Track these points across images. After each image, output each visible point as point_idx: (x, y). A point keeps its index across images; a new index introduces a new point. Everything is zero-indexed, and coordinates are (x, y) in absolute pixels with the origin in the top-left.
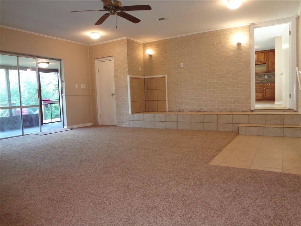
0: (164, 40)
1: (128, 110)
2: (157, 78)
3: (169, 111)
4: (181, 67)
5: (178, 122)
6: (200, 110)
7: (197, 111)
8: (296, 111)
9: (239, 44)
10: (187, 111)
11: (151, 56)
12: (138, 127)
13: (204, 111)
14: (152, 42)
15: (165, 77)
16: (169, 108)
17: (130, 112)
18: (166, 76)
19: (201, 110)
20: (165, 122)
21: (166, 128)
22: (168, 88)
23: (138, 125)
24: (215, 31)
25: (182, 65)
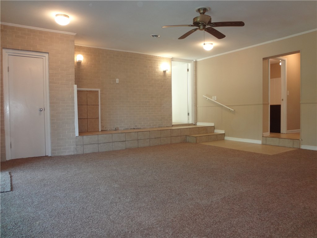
0: (98, 49)
1: (74, 132)
2: (87, 91)
3: (102, 131)
4: (117, 82)
5: (138, 140)
6: (134, 128)
7: (132, 129)
8: (194, 125)
9: (165, 72)
10: (123, 129)
11: (79, 63)
12: (90, 152)
13: (138, 129)
14: (81, 46)
15: (98, 92)
16: (102, 126)
17: (77, 134)
18: (99, 90)
19: (136, 128)
20: (124, 141)
21: (126, 149)
22: (101, 104)
23: (89, 149)
24: (148, 55)
25: (117, 81)
